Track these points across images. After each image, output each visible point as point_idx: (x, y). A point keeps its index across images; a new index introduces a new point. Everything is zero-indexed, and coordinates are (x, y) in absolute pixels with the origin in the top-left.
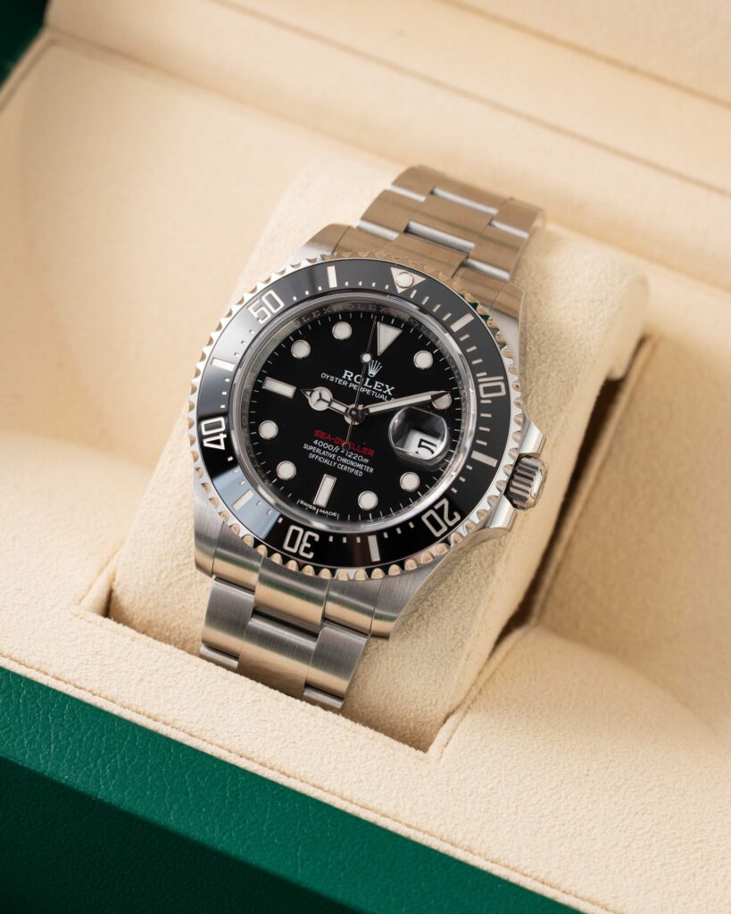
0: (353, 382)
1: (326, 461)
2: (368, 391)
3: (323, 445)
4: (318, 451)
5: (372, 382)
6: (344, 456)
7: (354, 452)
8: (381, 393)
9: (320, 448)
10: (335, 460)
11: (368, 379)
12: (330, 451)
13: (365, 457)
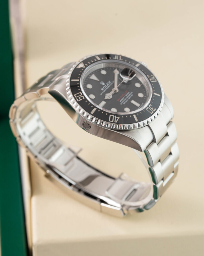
0: (105, 89)
1: (127, 101)
2: (109, 86)
3: (122, 100)
4: (123, 102)
5: (107, 85)
6: (126, 97)
7: (126, 94)
8: (110, 84)
9: (122, 101)
10: (127, 99)
11: (105, 85)
12: (124, 99)
13: (128, 92)
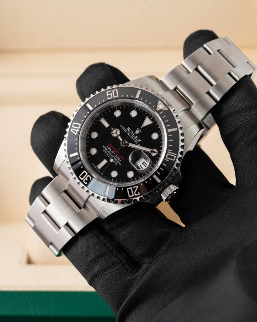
0: (129, 132)
1: (108, 154)
2: (132, 138)
3: (109, 149)
4: (107, 150)
5: (135, 135)
6: (114, 155)
7: (118, 156)
8: (136, 140)
10: (111, 156)
11: (134, 134)
12: (110, 152)
13: (121, 159)
